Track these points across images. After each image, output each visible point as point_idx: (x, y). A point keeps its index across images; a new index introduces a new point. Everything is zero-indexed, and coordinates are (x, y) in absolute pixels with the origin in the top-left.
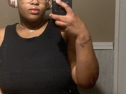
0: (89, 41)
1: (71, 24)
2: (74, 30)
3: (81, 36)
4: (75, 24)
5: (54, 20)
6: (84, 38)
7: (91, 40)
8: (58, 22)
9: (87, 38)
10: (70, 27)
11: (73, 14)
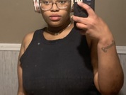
0: (111, 45)
1: (92, 27)
6: (106, 42)
9: (111, 43)
10: (91, 30)
11: (95, 17)
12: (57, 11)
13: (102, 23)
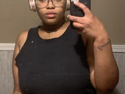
0: (107, 44)
1: (89, 26)
2: (91, 32)
3: (99, 38)
4: (92, 26)
5: (72, 22)
6: (102, 41)
7: (110, 43)
8: (75, 24)
9: (106, 41)
10: (87, 29)
12: (53, 8)
13: (98, 22)
